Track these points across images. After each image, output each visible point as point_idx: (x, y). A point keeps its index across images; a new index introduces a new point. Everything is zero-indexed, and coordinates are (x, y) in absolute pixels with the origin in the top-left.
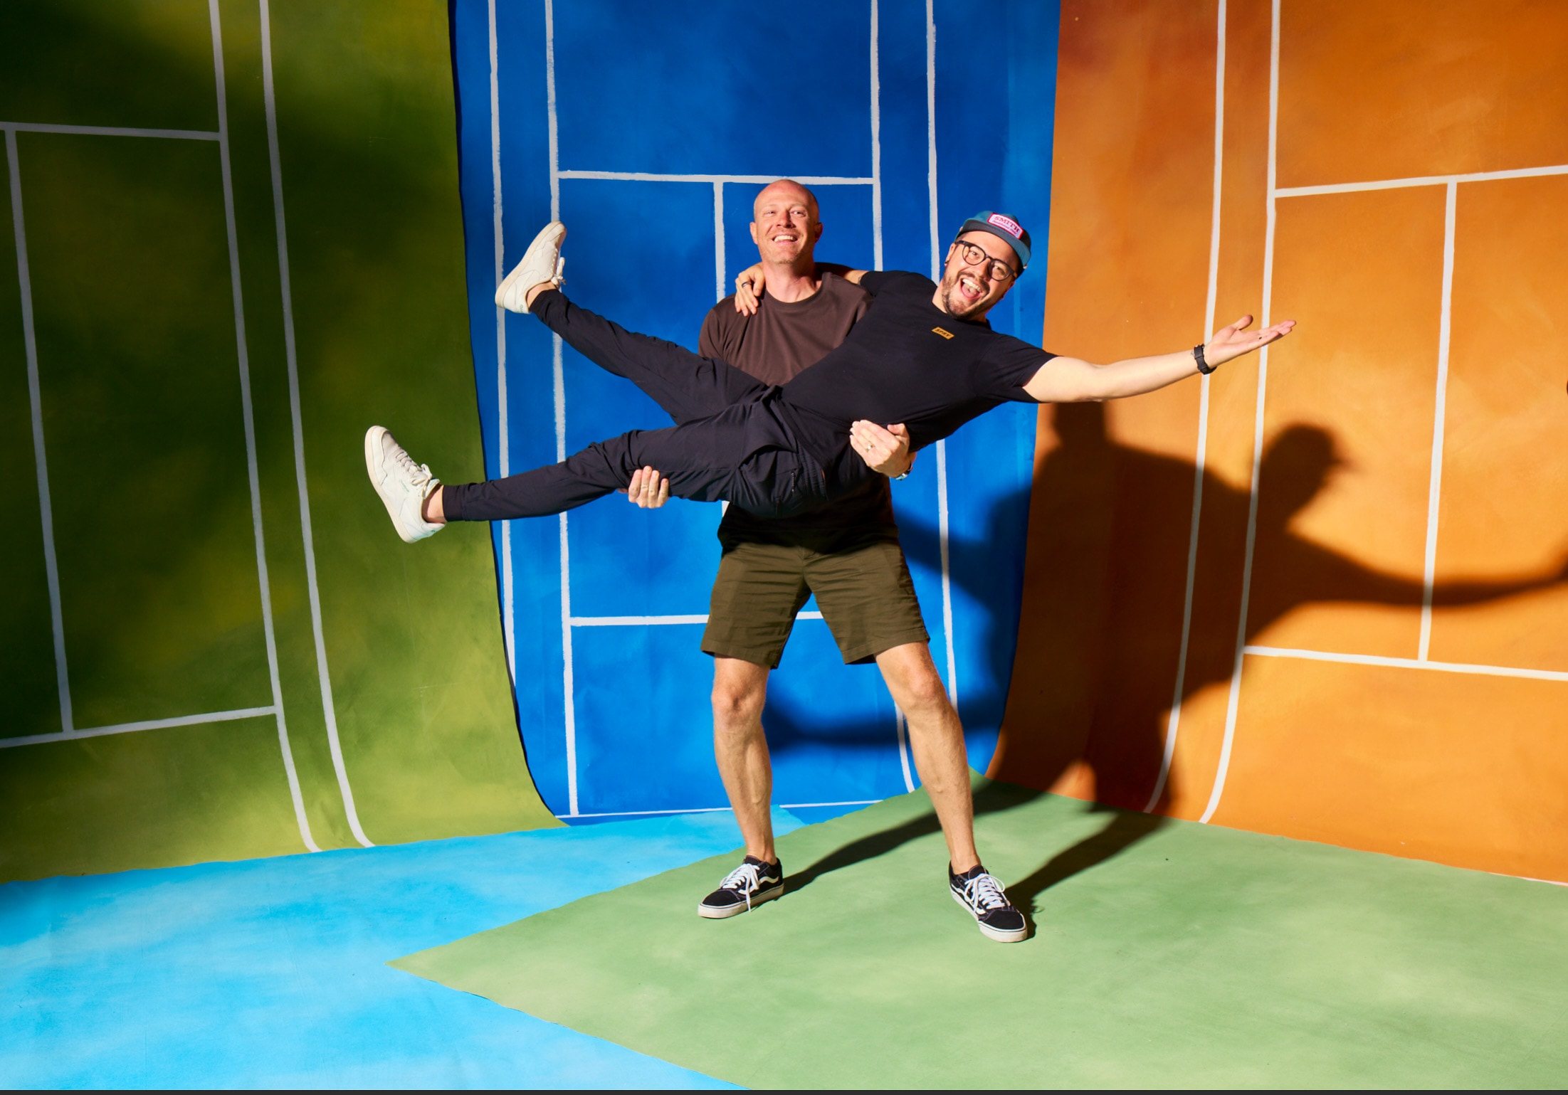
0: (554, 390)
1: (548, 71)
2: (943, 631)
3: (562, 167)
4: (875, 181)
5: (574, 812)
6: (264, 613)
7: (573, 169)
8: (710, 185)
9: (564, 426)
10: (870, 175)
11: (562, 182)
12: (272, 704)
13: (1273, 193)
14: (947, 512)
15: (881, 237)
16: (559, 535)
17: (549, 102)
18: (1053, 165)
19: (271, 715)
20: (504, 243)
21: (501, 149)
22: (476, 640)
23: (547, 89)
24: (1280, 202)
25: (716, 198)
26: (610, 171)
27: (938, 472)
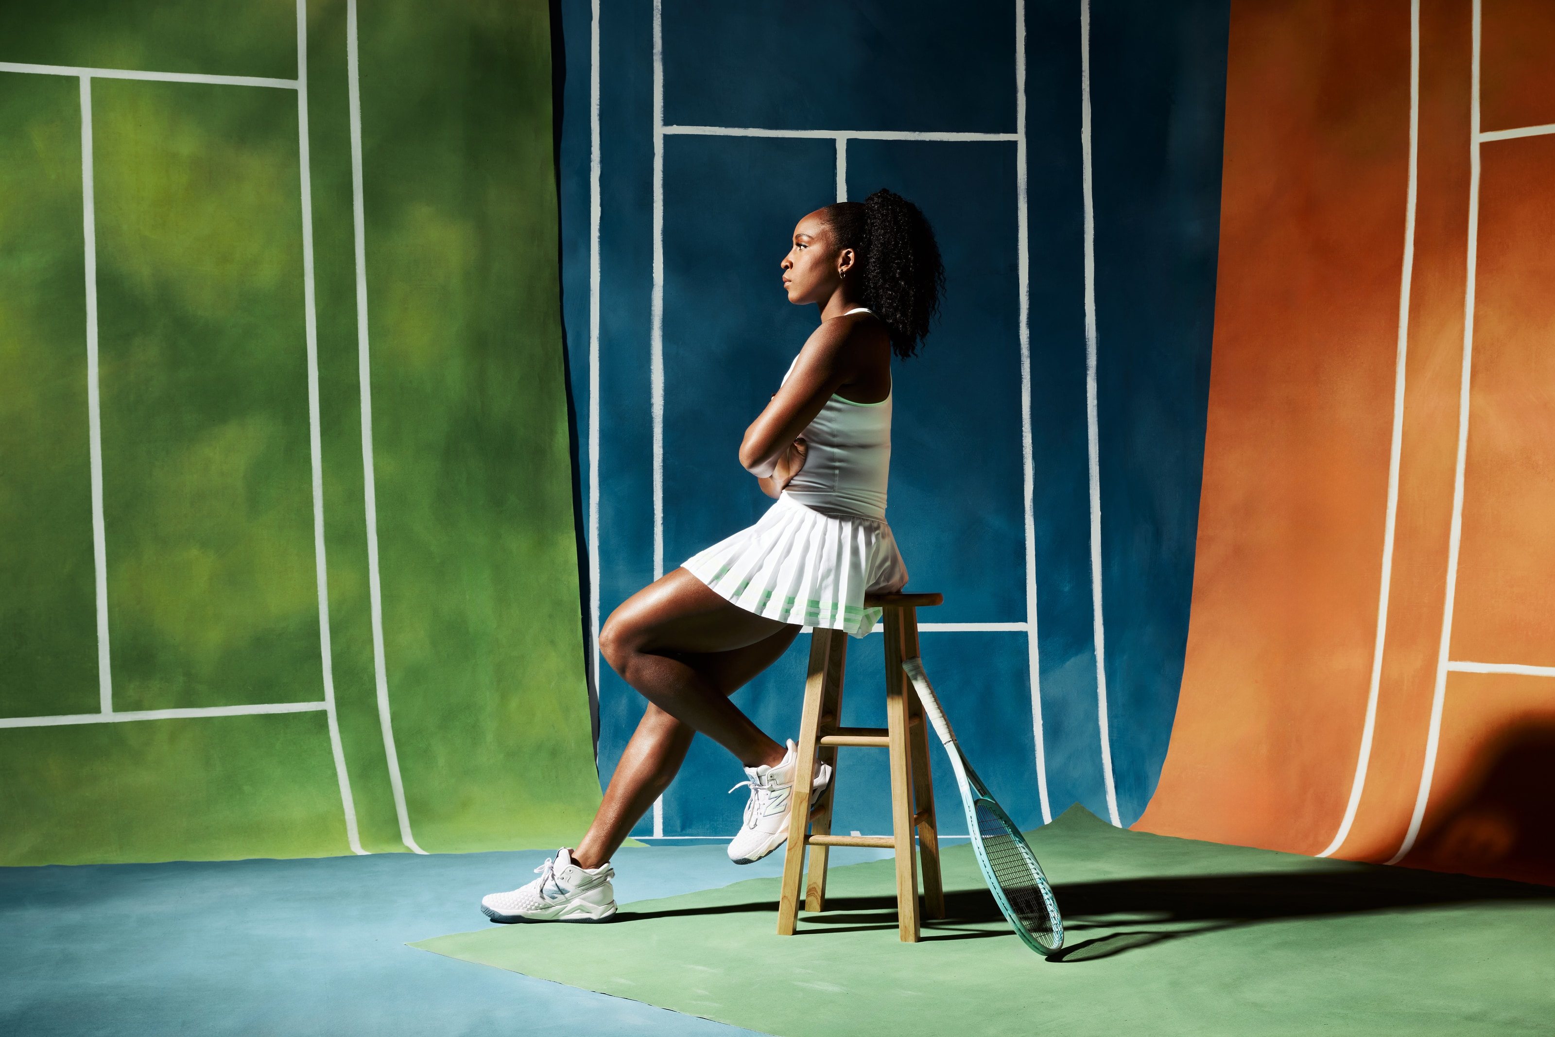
0: (652, 368)
1: (655, 18)
2: (1093, 649)
3: (667, 122)
4: (1020, 137)
5: (658, 833)
6: (320, 600)
7: (679, 124)
8: (833, 141)
9: (662, 407)
10: (1015, 131)
11: (666, 138)
12: (323, 699)
13: (1478, 138)
14: (1100, 513)
15: (1026, 200)
16: (653, 530)
17: (654, 51)
18: (1226, 117)
19: (321, 711)
20: (602, 205)
21: (600, 102)
22: (553, 642)
23: (653, 38)
24: (1484, 146)
25: (838, 156)
26: (720, 126)
27: (1090, 467)
